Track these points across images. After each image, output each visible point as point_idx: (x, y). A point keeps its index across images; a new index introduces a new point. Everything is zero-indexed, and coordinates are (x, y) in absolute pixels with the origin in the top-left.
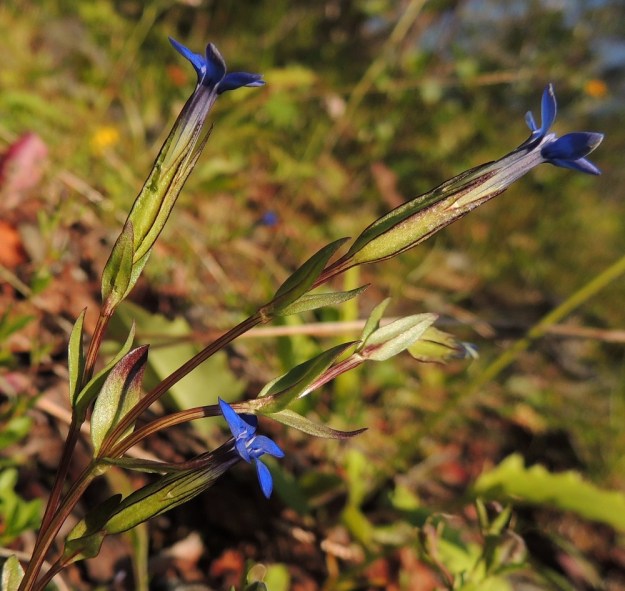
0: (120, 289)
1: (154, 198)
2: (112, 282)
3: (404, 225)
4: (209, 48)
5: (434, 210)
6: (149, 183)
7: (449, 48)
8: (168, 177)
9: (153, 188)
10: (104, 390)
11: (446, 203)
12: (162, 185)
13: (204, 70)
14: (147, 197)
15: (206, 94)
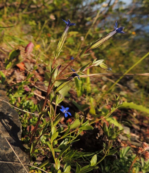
0: (57, 56)
1: (61, 42)
2: (55, 55)
3: (97, 43)
4: (68, 20)
5: (101, 40)
6: (60, 40)
7: (104, 27)
8: (63, 39)
9: (61, 41)
10: (55, 71)
11: (103, 39)
12: (62, 40)
13: (67, 23)
14: (60, 42)
15: (68, 27)
